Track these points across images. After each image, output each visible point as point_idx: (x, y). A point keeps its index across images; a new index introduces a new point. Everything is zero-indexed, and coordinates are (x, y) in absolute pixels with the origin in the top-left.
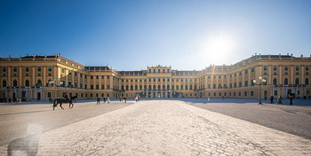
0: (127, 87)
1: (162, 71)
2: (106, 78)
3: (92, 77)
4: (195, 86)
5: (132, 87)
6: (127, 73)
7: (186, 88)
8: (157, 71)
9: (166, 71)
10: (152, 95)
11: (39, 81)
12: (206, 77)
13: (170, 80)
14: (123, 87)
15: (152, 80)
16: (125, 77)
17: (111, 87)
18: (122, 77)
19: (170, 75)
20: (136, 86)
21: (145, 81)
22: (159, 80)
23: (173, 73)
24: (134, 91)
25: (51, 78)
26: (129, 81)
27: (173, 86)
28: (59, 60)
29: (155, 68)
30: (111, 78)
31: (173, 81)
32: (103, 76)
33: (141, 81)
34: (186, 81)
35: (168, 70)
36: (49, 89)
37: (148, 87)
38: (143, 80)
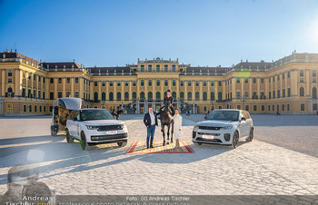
0: (104, 95)
1: (162, 67)
2: (73, 81)
3: (52, 81)
4: (220, 94)
5: (111, 95)
6: (104, 71)
7: (205, 98)
8: (154, 67)
9: (170, 67)
12: (234, 81)
13: (178, 83)
14: (96, 94)
15: (146, 83)
16: (100, 79)
17: (81, 95)
18: (96, 79)
19: (176, 76)
20: (119, 94)
21: (134, 85)
22: (158, 84)
23: (181, 70)
24: (116, 103)
25: (12, 85)
26: (107, 84)
27: (182, 94)
28: (21, 60)
29: (152, 62)
30: (81, 81)
31: (182, 85)
32: (68, 79)
33: (127, 85)
34: (205, 85)
35: (177, 67)
36: (9, 100)
37: (138, 96)
38: (130, 84)
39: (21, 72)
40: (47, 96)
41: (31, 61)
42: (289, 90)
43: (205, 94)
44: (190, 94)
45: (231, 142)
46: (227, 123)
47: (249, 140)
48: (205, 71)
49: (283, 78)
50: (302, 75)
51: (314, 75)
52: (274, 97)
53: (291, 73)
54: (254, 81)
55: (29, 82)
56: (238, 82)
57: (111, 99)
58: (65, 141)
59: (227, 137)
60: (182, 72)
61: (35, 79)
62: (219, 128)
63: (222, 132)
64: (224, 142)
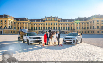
0: (34, 28)
1: (53, 19)
2: (25, 23)
3: (18, 23)
4: (71, 28)
5: (37, 28)
6: (34, 20)
8: (50, 19)
9: (55, 19)
12: (76, 24)
14: (32, 28)
15: (48, 24)
16: (33, 23)
17: (27, 28)
19: (57, 22)
20: (39, 28)
21: (44, 25)
22: (52, 24)
23: (59, 20)
24: (38, 30)
25: (6, 25)
26: (36, 25)
27: (59, 28)
28: (9, 17)
29: (50, 17)
30: (27, 23)
31: (59, 25)
32: (23, 23)
33: (42, 25)
34: (66, 25)
35: (57, 19)
36: (5, 29)
37: (45, 28)
38: (43, 24)
39: (9, 21)
40: (17, 28)
41: (12, 17)
42: (94, 26)
43: (66, 28)
44: (62, 28)
45: (75, 43)
46: (74, 37)
47: (81, 42)
48: (66, 20)
49: (92, 23)
50: (98, 22)
51: (102, 22)
52: (89, 29)
53: (95, 21)
54: (82, 24)
55: (11, 24)
56: (77, 24)
57: (37, 29)
58: (22, 42)
59: (74, 41)
60: (59, 21)
61: (13, 23)
62: (71, 39)
63: (72, 40)
64: (73, 43)
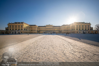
2: (35, 28)
3: (31, 28)
7: (57, 31)
9: (51, 26)
10: (47, 33)
11: (19, 29)
12: (62, 28)
15: (47, 28)
17: (37, 30)
18: (39, 28)
25: (22, 28)
27: (53, 30)
28: (24, 24)
29: (48, 25)
33: (44, 29)
36: (22, 31)
40: (31, 30)
41: (27, 24)
49: (73, 27)
57: (42, 31)
61: (28, 27)
